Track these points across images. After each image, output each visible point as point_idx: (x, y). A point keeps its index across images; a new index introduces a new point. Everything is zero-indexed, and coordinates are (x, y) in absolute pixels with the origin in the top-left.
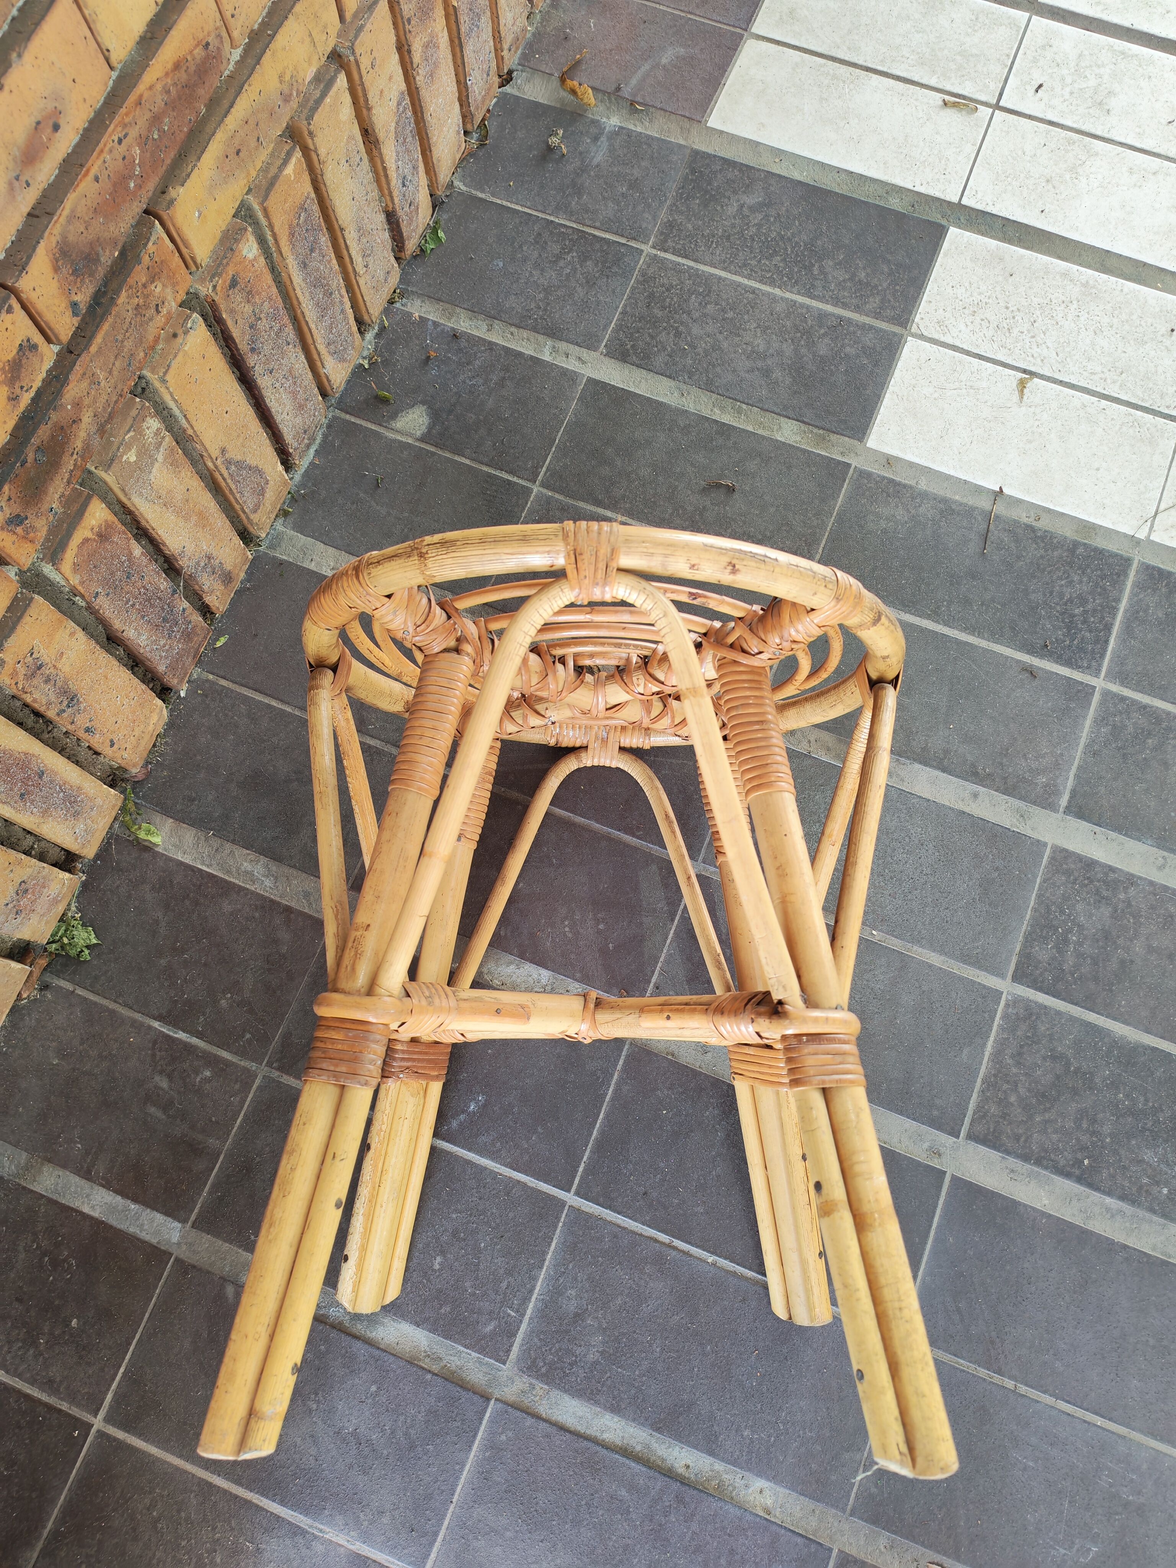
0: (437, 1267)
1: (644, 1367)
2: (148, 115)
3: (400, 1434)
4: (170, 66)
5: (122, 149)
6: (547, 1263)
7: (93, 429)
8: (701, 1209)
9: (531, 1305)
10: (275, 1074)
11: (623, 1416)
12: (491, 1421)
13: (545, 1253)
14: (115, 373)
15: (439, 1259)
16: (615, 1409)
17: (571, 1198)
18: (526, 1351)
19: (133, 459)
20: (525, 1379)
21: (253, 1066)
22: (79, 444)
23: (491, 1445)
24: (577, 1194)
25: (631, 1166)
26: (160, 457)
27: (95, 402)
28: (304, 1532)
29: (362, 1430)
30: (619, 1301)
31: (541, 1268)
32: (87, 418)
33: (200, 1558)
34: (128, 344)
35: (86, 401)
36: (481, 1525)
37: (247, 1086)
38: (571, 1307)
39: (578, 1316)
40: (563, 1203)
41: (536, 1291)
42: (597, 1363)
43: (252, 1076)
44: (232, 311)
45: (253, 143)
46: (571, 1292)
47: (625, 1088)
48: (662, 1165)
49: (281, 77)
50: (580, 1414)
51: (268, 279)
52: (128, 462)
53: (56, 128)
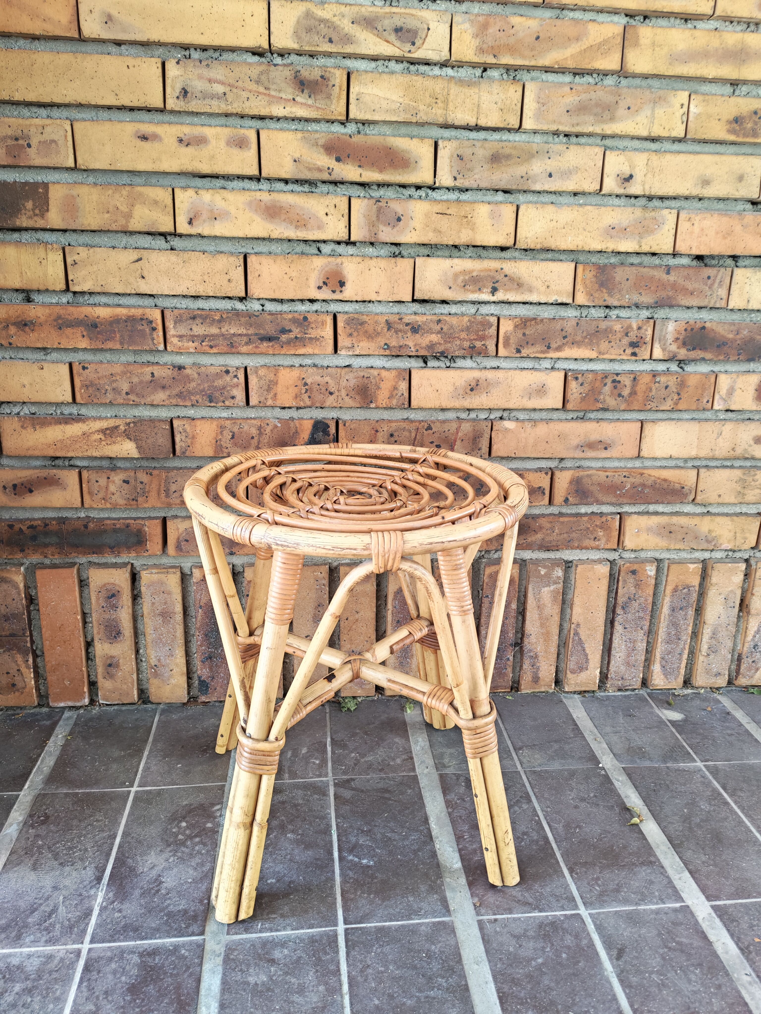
0: (269, 881)
2: (642, 481)
3: (168, 902)
5: (624, 479)
6: (297, 932)
7: (539, 543)
8: (377, 1002)
9: (268, 934)
10: (331, 783)
12: (191, 941)
13: (302, 928)
14: (562, 536)
15: (274, 881)
16: (222, 1007)
17: (341, 928)
18: (240, 943)
19: (542, 573)
20: (223, 950)
21: (330, 774)
22: (530, 540)
23: (176, 948)
24: (346, 930)
25: (379, 950)
26: (552, 588)
27: (547, 535)
28: (99, 883)
29: (165, 885)
30: (293, 980)
31: (292, 930)
32: (539, 536)
33: (75, 848)
34: (574, 535)
35: (544, 531)
36: (125, 962)
37: (320, 776)
38: (277, 954)
39: (272, 961)
40: (336, 925)
41: (278, 933)
42: (248, 983)
43: (325, 776)
44: (625, 581)
45: (680, 537)
46: (286, 951)
47: (423, 928)
48: (391, 967)
49: (710, 531)
50: (213, 988)
51: (650, 591)
52: (539, 571)
53: (606, 449)
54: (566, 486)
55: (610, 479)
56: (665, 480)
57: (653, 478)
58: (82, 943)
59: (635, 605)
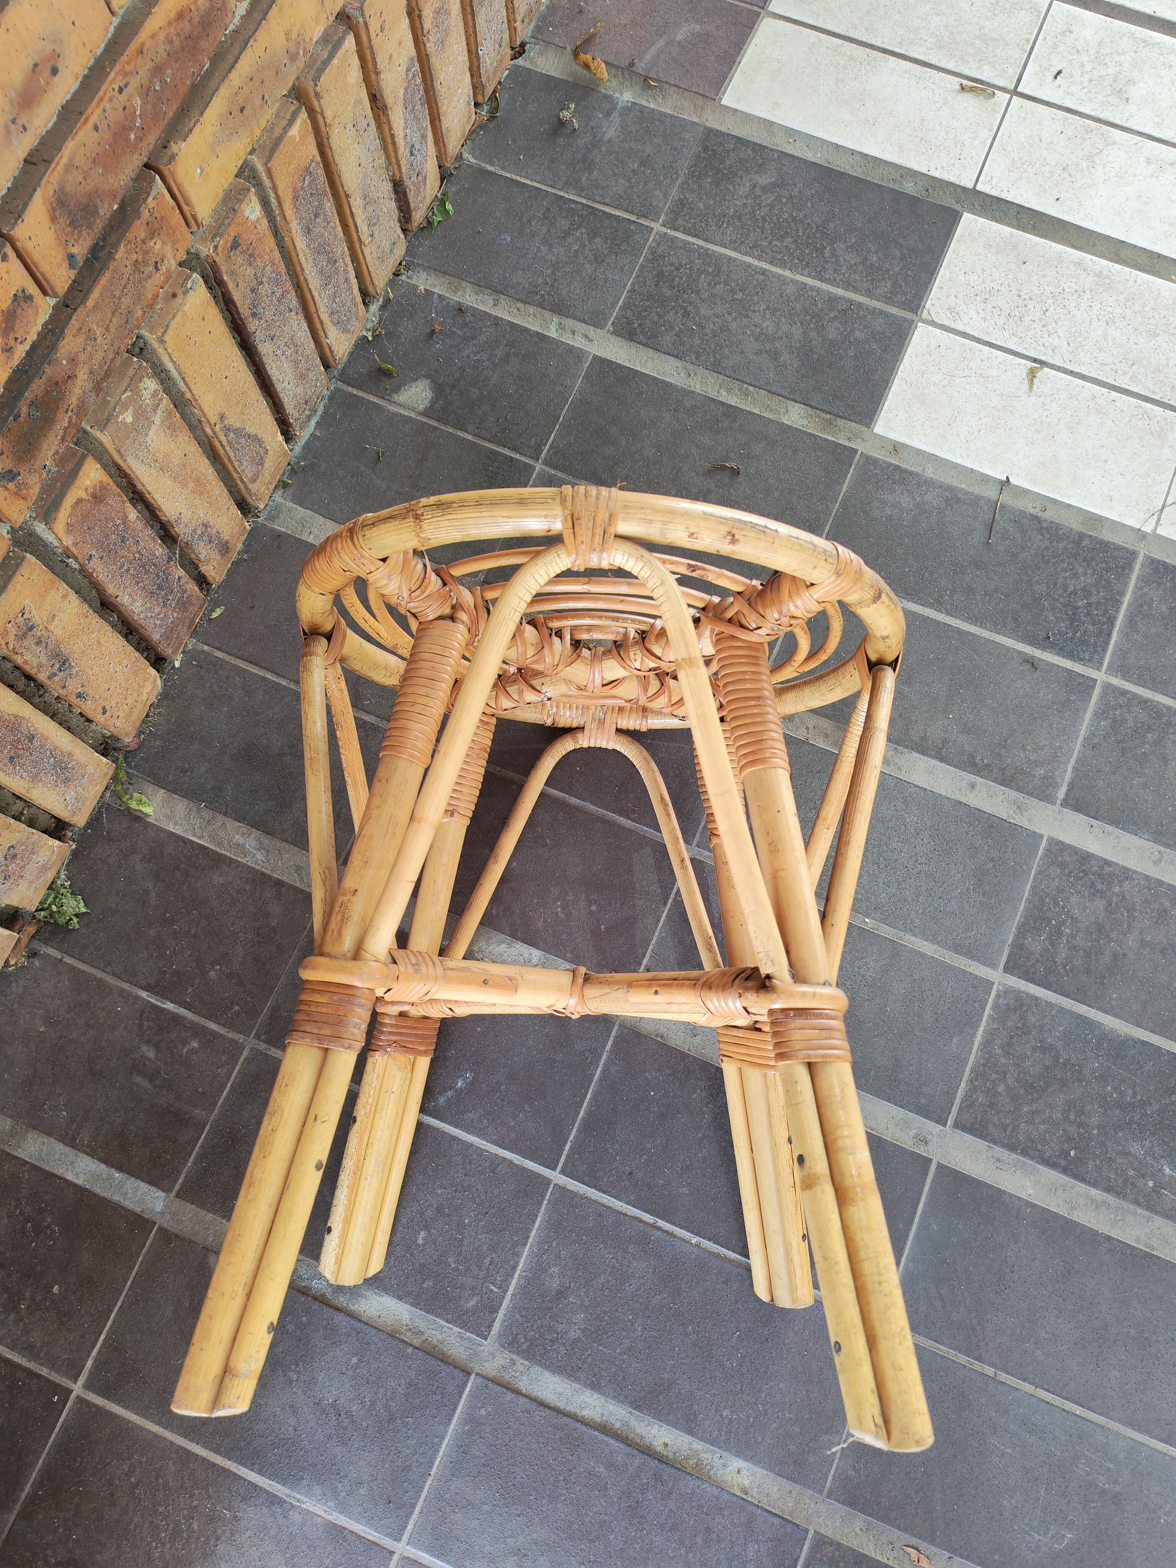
0: (420, 1241)
1: (625, 1346)
2: (150, 65)
3: (379, 1406)
4: (173, 15)
5: (123, 98)
6: (530, 1240)
7: (89, 386)
8: (685, 1191)
9: (514, 1282)
10: (263, 1047)
11: (603, 1394)
12: (472, 1395)
13: (529, 1230)
14: (112, 330)
15: (423, 1234)
16: (595, 1387)
17: (556, 1177)
18: (507, 1327)
19: (129, 420)
20: (507, 1354)
21: (240, 1036)
22: (74, 401)
23: (470, 1419)
24: (563, 1172)
25: (616, 1147)
26: (157, 420)
27: (91, 358)
28: (281, 1502)
29: (342, 1401)
30: (602, 1280)
31: (525, 1245)
32: (82, 375)
33: (177, 1524)
34: (126, 301)
35: (82, 357)
36: (458, 1498)
37: (234, 1059)
38: (554, 1284)
39: (561, 1294)
40: (549, 1181)
41: (520, 1267)
42: (578, 1340)
43: (240, 1048)
44: (233, 273)
45: (258, 101)
46: (555, 1270)
47: (614, 1069)
48: (648, 1146)
49: (287, 34)
50: (561, 1390)
51: (271, 242)
52: (124, 423)
53: (54, 71)
54: (51, 235)
55: (103, 127)
56: (180, 16)
57: (161, 36)
58: (392, 1553)
59: (264, 289)
